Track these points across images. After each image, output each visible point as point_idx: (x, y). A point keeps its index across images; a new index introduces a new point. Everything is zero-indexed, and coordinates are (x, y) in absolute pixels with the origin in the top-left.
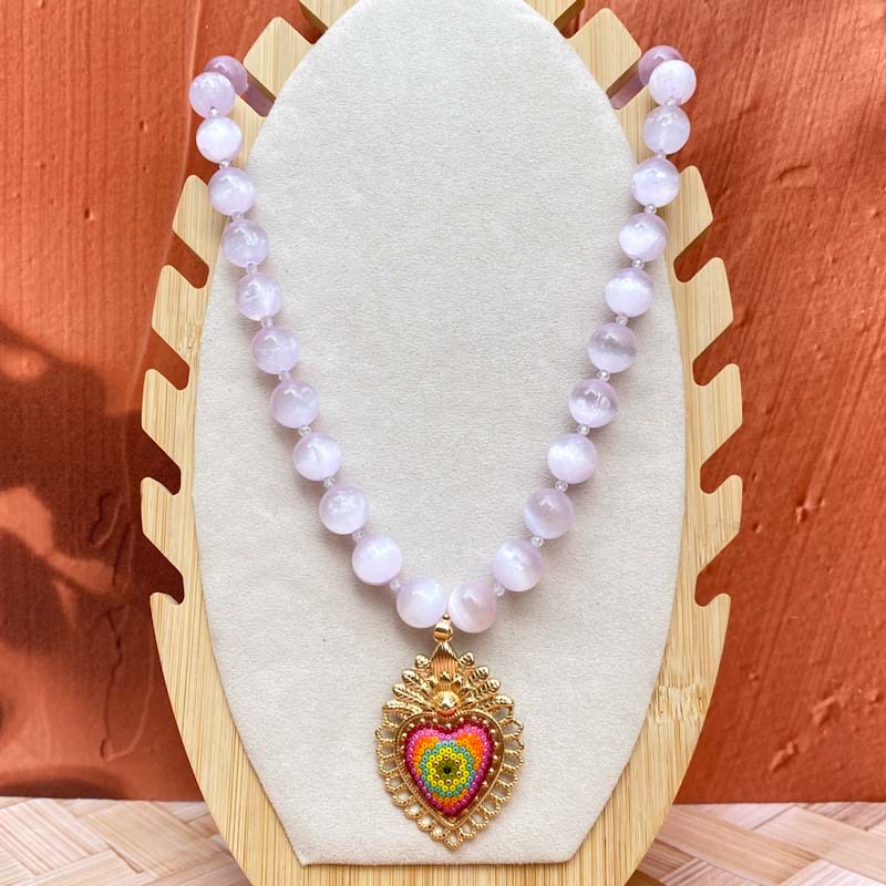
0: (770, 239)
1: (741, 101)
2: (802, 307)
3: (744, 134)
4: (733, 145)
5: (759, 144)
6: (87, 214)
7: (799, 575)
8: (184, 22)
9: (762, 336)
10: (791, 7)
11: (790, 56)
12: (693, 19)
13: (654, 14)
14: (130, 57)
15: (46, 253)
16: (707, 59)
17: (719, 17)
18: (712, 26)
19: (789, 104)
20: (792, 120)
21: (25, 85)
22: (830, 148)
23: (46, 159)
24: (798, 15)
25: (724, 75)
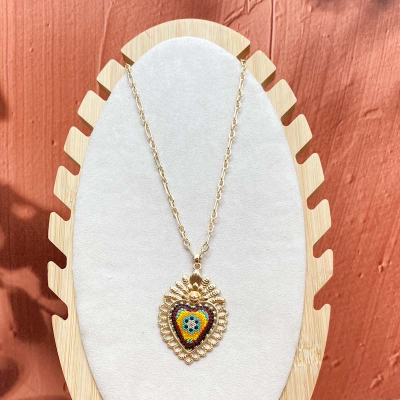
0: (362, 143)
1: (346, 81)
2: (378, 173)
3: (347, 96)
4: (343, 101)
5: (355, 100)
6: (53, 143)
7: (381, 297)
8: (95, 56)
9: (360, 187)
10: (367, 38)
11: (367, 60)
12: (323, 45)
13: (305, 44)
14: (71, 72)
15: (35, 161)
16: (330, 63)
17: (334, 44)
18: (331, 48)
19: (368, 82)
20: (369, 89)
21: (25, 87)
22: (387, 101)
23: (34, 119)
24: (370, 42)
25: (337, 70)
